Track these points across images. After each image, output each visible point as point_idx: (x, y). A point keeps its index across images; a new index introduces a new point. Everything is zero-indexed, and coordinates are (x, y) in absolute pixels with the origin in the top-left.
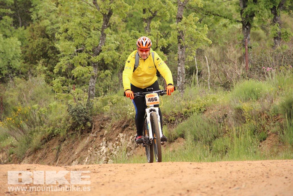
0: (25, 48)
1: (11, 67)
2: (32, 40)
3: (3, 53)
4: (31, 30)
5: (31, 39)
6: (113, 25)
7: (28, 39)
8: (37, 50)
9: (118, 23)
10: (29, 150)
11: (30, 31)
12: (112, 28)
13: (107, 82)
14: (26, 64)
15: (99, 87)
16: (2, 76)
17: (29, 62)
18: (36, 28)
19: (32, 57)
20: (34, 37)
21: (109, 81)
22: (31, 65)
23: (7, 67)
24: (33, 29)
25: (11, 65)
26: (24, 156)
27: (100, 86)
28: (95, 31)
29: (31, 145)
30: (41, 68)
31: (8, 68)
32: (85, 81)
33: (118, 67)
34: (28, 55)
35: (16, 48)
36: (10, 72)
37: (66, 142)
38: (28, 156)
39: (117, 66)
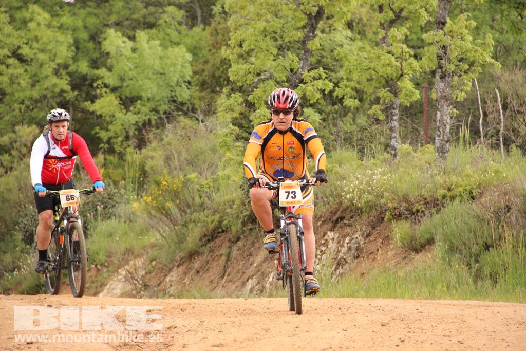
0: (203, 65)
1: (176, 98)
2: (214, 51)
3: (161, 74)
4: (214, 33)
5: (212, 48)
6: (358, 23)
7: (207, 49)
8: (221, 69)
9: (368, 20)
10: (181, 254)
11: (212, 35)
12: (355, 28)
13: (344, 126)
14: (203, 94)
17: (209, 90)
18: (221, 29)
19: (214, 81)
20: (218, 46)
21: (348, 124)
22: (211, 94)
23: (166, 100)
24: (216, 30)
25: (176, 96)
26: (171, 266)
28: (324, 35)
29: (183, 246)
31: (169, 102)
33: (367, 98)
34: (207, 78)
35: (182, 66)
37: (240, 243)
38: (178, 266)
39: (365, 97)
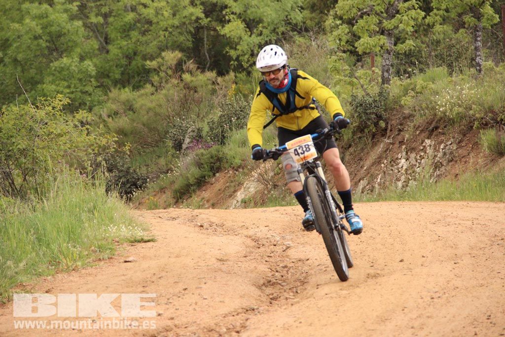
1: (291, 21)
14: (313, 15)
15: (422, 45)
16: (278, 36)
17: (318, 11)
19: (322, 4)
22: (320, 15)
23: (283, 23)
25: (291, 18)
27: (422, 43)
30: (333, 22)
32: (400, 36)
36: (288, 29)
37: (351, 150)
